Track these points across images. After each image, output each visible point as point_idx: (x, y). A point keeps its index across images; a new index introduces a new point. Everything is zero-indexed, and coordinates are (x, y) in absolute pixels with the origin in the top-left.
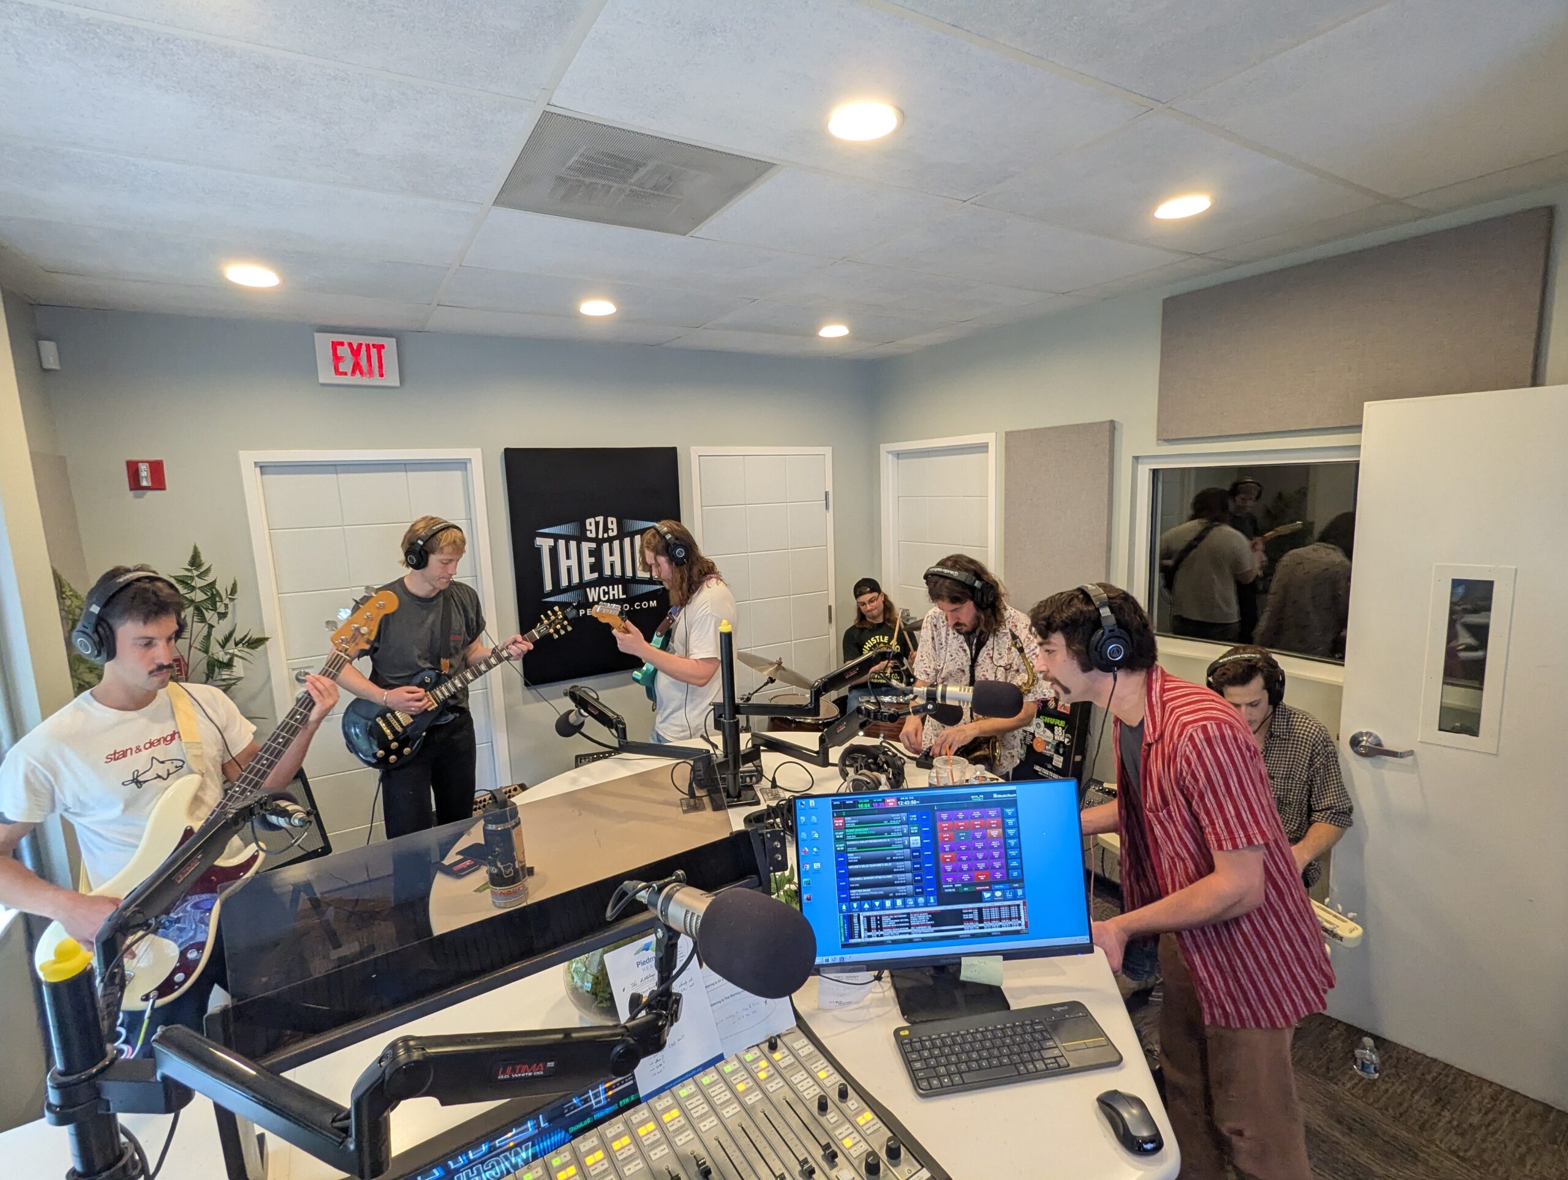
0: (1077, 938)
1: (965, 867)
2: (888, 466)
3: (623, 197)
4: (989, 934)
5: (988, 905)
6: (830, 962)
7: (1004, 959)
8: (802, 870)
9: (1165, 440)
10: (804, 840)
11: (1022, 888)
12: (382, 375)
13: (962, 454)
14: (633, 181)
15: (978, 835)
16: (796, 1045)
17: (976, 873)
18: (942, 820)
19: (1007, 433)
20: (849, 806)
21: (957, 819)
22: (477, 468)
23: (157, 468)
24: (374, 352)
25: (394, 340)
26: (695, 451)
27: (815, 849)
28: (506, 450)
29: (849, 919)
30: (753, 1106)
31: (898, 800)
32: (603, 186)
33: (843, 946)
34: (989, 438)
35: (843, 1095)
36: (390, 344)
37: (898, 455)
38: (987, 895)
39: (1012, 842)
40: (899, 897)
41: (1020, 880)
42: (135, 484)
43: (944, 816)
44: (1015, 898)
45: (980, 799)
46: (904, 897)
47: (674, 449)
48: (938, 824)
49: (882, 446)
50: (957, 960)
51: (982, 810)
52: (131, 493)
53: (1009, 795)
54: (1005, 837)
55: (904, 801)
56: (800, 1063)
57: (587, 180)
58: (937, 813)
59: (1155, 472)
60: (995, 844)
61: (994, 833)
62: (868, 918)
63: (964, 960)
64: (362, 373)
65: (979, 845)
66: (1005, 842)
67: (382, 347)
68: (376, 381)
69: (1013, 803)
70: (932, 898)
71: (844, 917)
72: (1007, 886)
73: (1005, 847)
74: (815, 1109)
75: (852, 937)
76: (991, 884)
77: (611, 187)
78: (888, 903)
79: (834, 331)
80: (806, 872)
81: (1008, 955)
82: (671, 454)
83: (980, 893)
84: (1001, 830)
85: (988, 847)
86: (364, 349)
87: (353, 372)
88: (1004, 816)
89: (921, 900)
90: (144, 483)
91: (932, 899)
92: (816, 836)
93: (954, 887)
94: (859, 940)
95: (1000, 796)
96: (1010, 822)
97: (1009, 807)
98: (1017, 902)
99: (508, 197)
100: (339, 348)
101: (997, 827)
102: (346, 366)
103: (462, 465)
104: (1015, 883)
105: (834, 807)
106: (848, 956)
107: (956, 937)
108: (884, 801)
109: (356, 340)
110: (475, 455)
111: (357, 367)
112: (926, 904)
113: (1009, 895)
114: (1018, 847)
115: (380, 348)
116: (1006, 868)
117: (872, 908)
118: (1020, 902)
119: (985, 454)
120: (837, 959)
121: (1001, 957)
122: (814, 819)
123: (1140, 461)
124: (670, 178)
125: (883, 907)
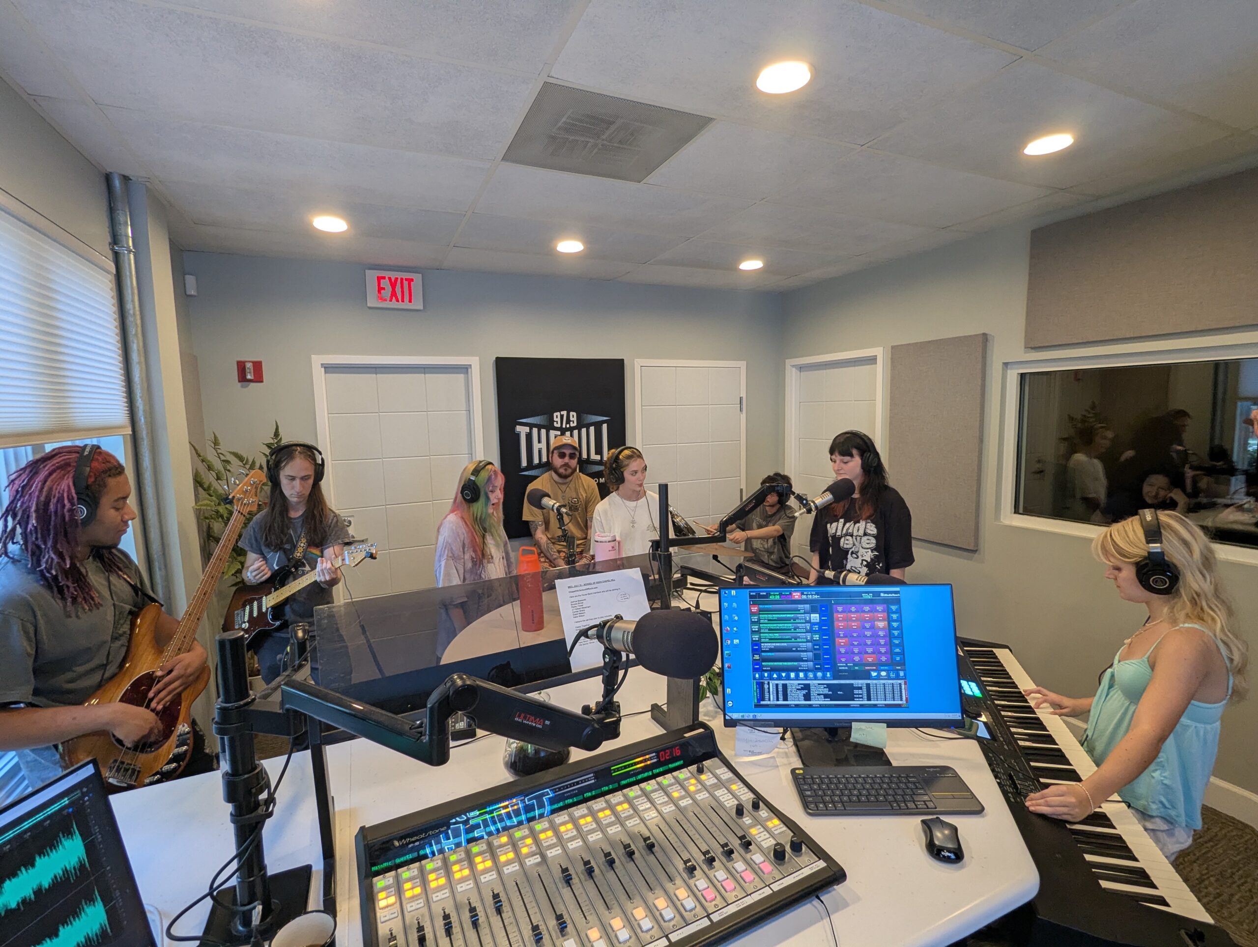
0: (951, 714)
1: (856, 650)
2: (792, 377)
3: (596, 150)
4: (875, 706)
5: (875, 682)
6: (746, 718)
7: (888, 727)
8: (724, 644)
9: (1032, 348)
10: (726, 621)
11: (904, 670)
12: (410, 301)
13: (855, 366)
14: (604, 137)
15: (867, 625)
16: (718, 772)
17: (866, 655)
18: (838, 612)
19: (893, 347)
20: (763, 597)
21: (851, 612)
22: (475, 372)
23: (257, 367)
24: (406, 283)
25: (420, 275)
26: (638, 362)
27: (735, 629)
28: (497, 358)
29: (760, 685)
30: (685, 808)
31: (802, 594)
32: (583, 142)
33: (756, 706)
34: (878, 352)
35: (756, 806)
36: (417, 278)
37: (801, 368)
38: (874, 674)
39: (896, 633)
40: (802, 671)
41: (902, 663)
42: (243, 378)
43: (840, 609)
44: (898, 677)
45: (870, 596)
46: (806, 671)
47: (623, 360)
48: (835, 615)
49: (787, 361)
50: (849, 725)
51: (871, 605)
53: (894, 595)
54: (890, 627)
55: (807, 595)
56: (721, 784)
57: (571, 138)
58: (834, 606)
59: (1023, 376)
60: (881, 633)
61: (881, 624)
62: (777, 685)
63: (854, 725)
64: (398, 301)
65: (868, 634)
66: (890, 632)
67: (412, 280)
68: (406, 305)
69: (897, 601)
70: (828, 673)
71: (757, 683)
72: (891, 668)
73: (890, 636)
74: (733, 813)
75: (763, 700)
76: (878, 666)
77: (588, 142)
78: (793, 675)
79: (751, 265)
80: (728, 646)
81: (891, 724)
82: (619, 365)
83: (869, 672)
84: (886, 622)
85: (875, 636)
86: (399, 281)
87: (391, 300)
88: (889, 612)
89: (819, 674)
90: (249, 377)
91: (828, 675)
92: (736, 618)
93: (847, 666)
94: (769, 703)
95: (886, 595)
96: (895, 616)
97: (893, 604)
98: (899, 681)
99: (513, 154)
100: (382, 281)
101: (883, 620)
102: (387, 293)
103: (464, 369)
104: (898, 666)
105: (751, 597)
106: (759, 714)
107: (848, 706)
108: (791, 594)
109: (393, 275)
110: (474, 362)
111: (394, 294)
112: (824, 678)
113: (892, 675)
114: (901, 636)
115: (410, 281)
116: (890, 653)
117: (780, 678)
118: (902, 682)
119: (874, 366)
120: (751, 716)
121: (885, 725)
122: (735, 605)
123: (1009, 367)
124: (632, 134)
125: (788, 678)
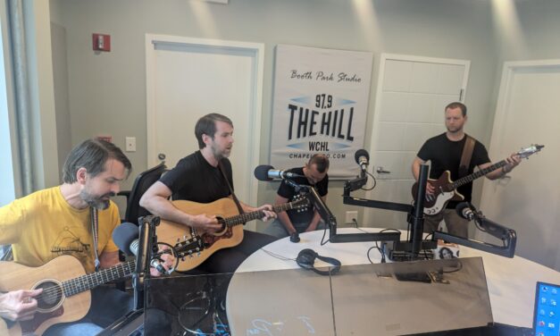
2: (507, 75)
22: (261, 55)
23: (107, 38)
37: (515, 69)
42: (96, 47)
49: (505, 62)
52: (93, 52)
90: (100, 47)
103: (253, 52)
110: (260, 48)
